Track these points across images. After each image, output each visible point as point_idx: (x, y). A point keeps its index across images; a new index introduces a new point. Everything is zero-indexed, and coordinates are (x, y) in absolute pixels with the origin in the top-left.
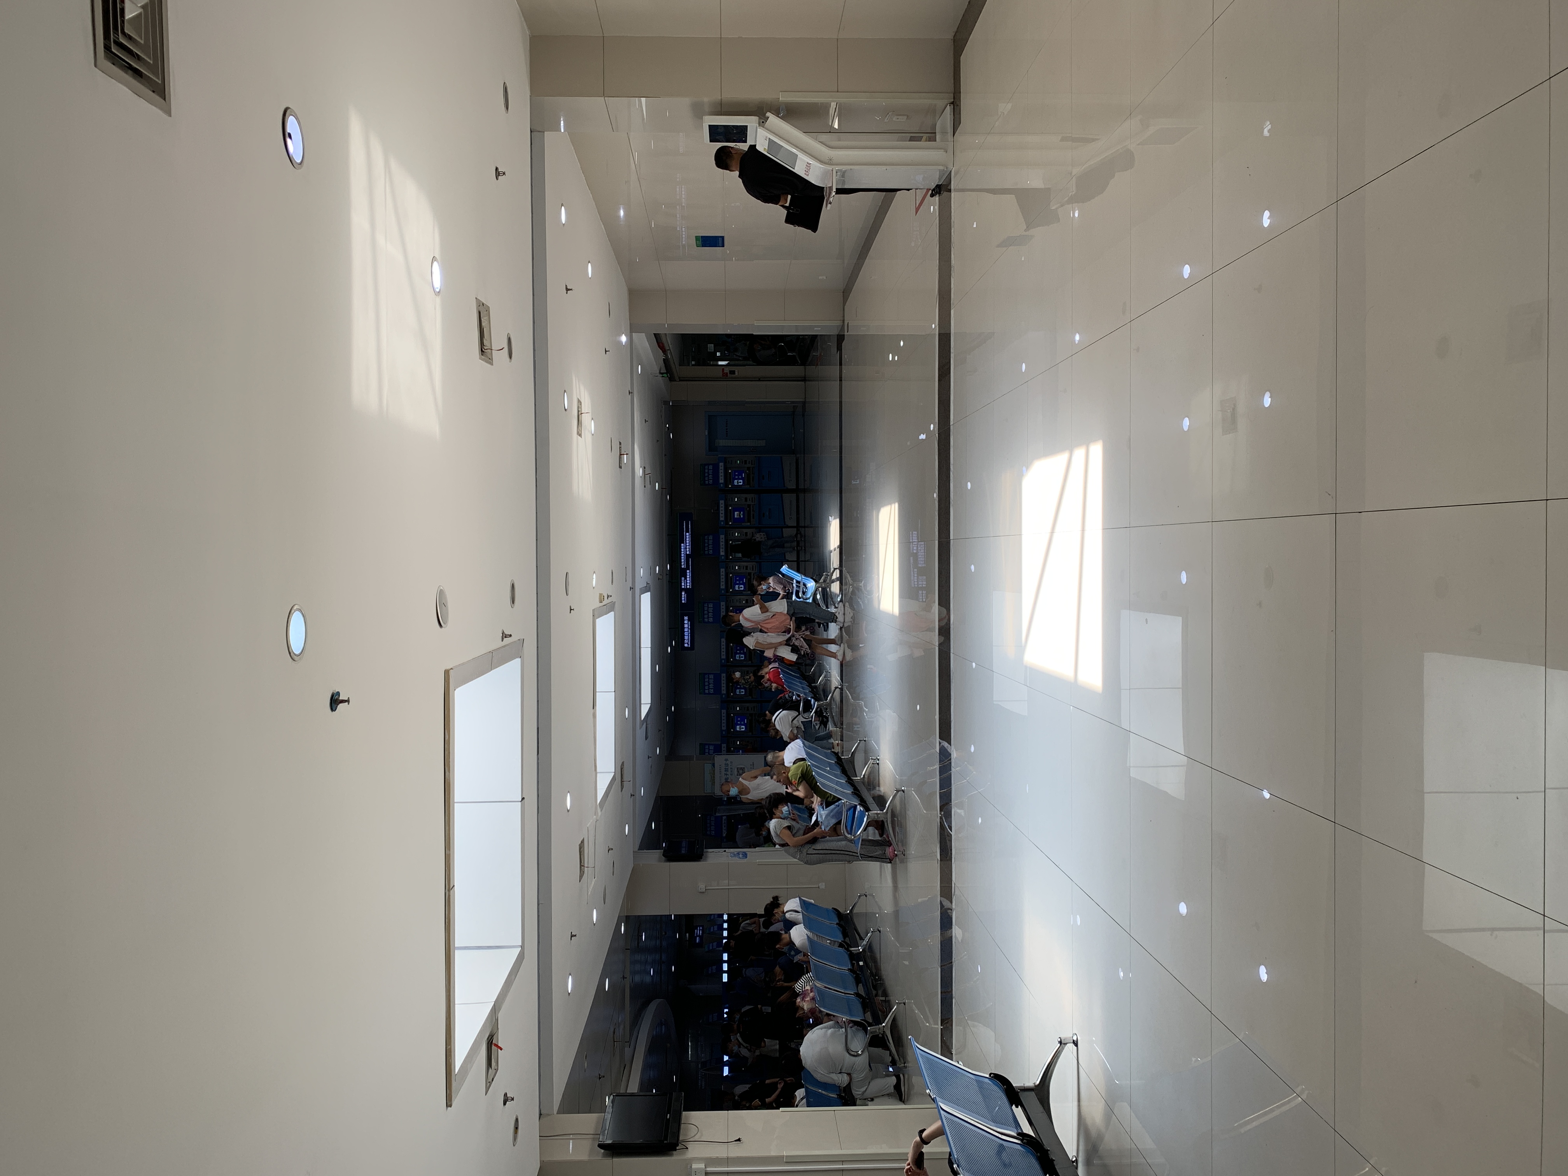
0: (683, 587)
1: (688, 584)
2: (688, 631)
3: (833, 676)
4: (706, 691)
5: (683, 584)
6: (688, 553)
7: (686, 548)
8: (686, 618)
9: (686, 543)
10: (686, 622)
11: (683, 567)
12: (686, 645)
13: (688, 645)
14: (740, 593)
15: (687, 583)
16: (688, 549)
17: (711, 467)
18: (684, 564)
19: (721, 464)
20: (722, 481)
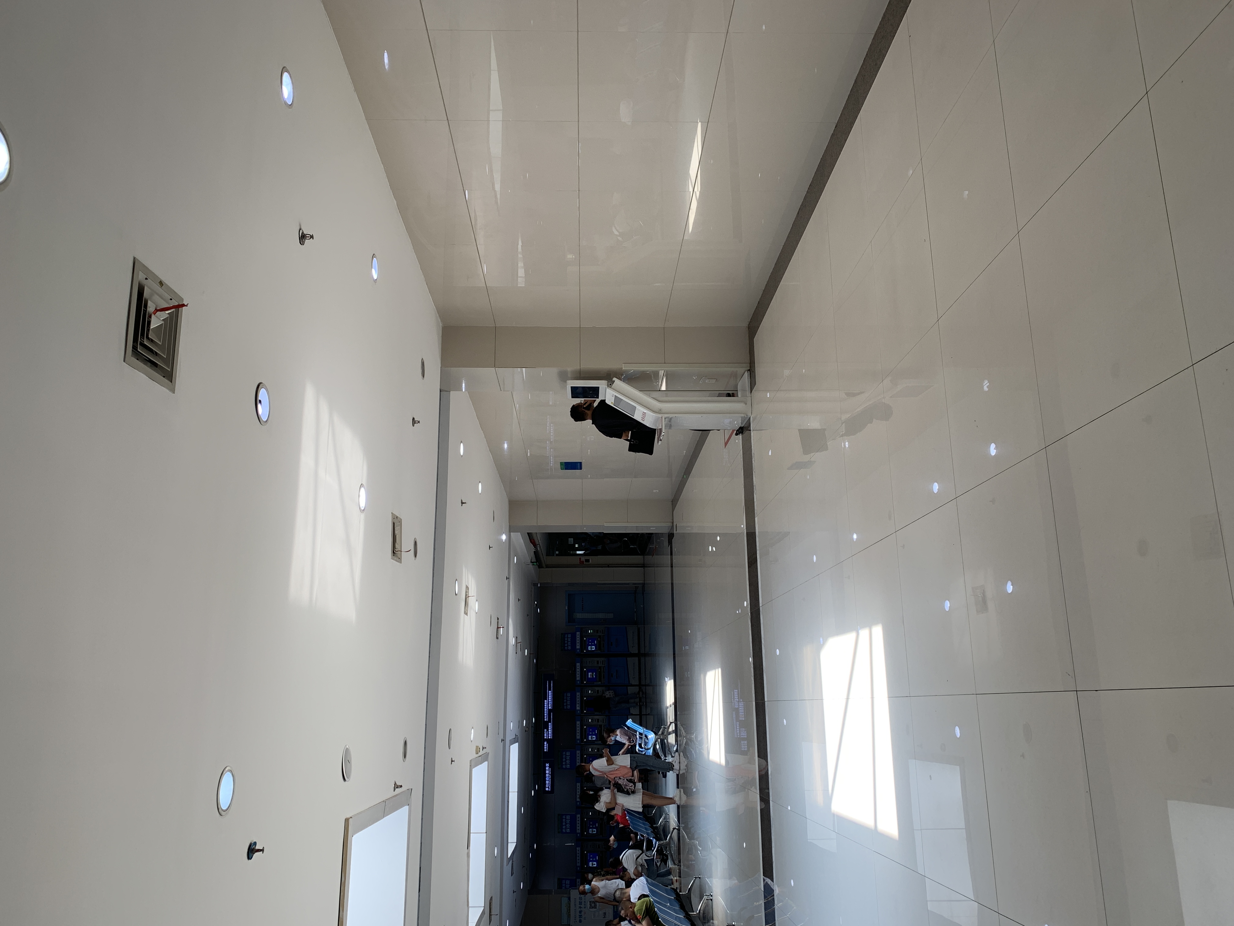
0: (545, 738)
1: (550, 735)
2: (549, 777)
3: (671, 818)
4: (563, 830)
5: (545, 735)
6: (550, 708)
7: (549, 704)
8: (547, 765)
9: (549, 700)
10: (547, 768)
11: (546, 720)
12: (547, 789)
13: (549, 789)
14: (592, 742)
15: (548, 734)
16: (550, 705)
17: (570, 636)
18: (547, 718)
19: (578, 633)
20: (578, 647)
